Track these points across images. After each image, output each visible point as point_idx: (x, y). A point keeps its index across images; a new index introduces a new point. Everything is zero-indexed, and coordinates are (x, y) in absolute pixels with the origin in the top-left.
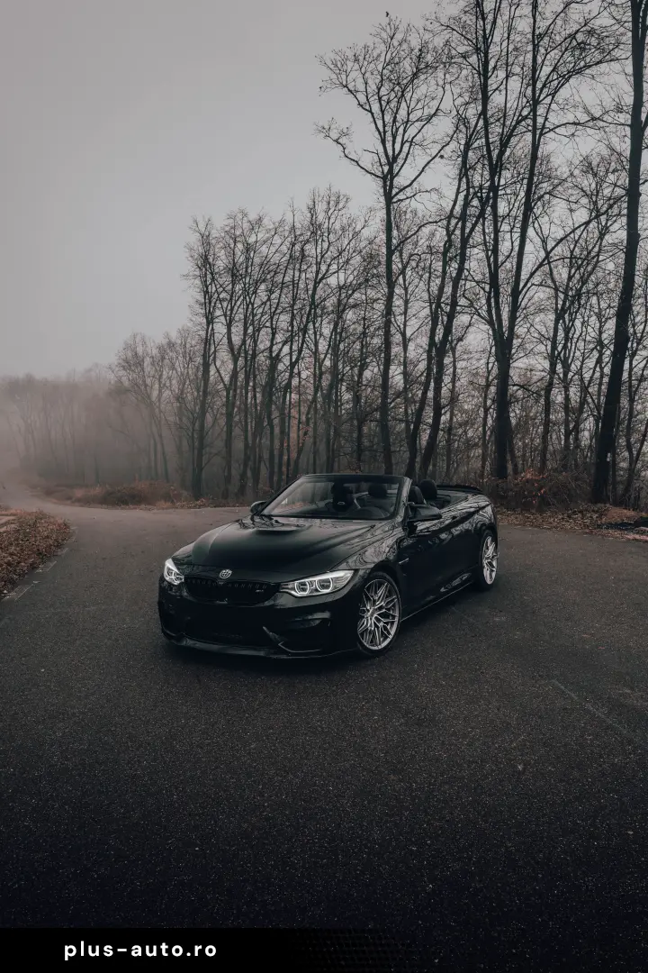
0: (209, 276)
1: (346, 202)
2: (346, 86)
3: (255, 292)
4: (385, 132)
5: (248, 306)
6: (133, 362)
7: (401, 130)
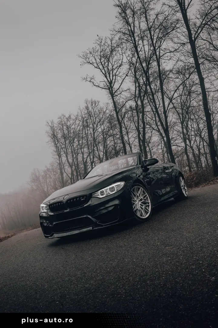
0: (56, 140)
1: (98, 103)
2: (89, 63)
3: (73, 142)
4: (106, 74)
5: (72, 147)
6: (36, 179)
7: (111, 72)
